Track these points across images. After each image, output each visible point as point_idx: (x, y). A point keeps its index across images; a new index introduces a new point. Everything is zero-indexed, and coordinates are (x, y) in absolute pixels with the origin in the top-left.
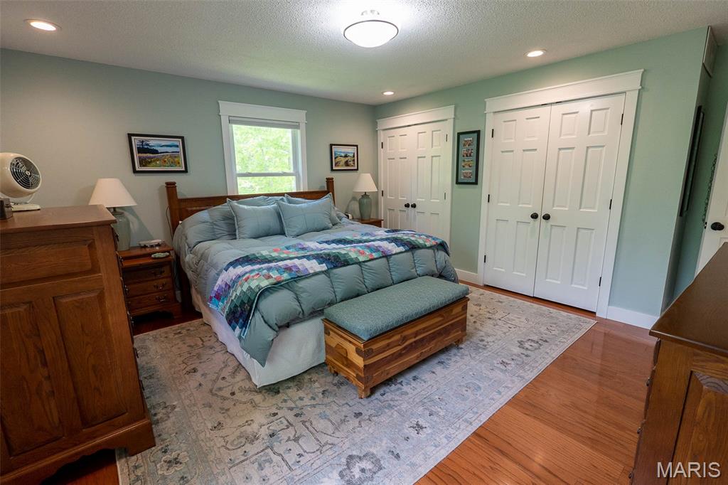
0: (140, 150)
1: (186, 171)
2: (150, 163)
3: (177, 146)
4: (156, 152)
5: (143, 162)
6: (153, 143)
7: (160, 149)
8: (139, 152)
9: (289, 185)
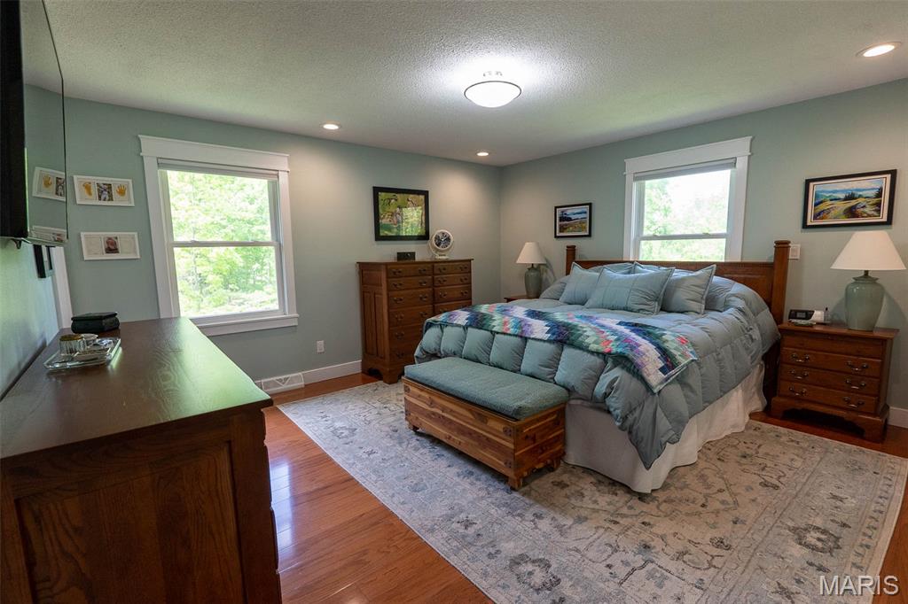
0: (562, 219)
1: (590, 235)
2: (566, 229)
3: (585, 213)
4: (570, 219)
5: (562, 229)
6: (569, 211)
7: (573, 217)
8: (560, 221)
9: (715, 252)
